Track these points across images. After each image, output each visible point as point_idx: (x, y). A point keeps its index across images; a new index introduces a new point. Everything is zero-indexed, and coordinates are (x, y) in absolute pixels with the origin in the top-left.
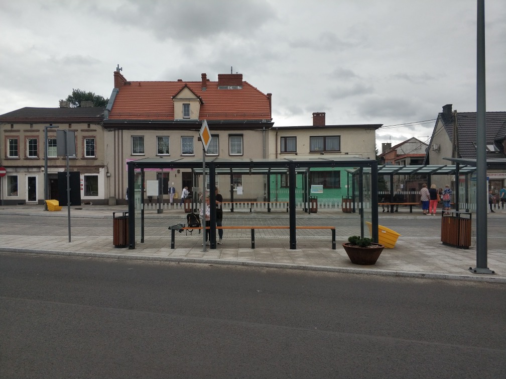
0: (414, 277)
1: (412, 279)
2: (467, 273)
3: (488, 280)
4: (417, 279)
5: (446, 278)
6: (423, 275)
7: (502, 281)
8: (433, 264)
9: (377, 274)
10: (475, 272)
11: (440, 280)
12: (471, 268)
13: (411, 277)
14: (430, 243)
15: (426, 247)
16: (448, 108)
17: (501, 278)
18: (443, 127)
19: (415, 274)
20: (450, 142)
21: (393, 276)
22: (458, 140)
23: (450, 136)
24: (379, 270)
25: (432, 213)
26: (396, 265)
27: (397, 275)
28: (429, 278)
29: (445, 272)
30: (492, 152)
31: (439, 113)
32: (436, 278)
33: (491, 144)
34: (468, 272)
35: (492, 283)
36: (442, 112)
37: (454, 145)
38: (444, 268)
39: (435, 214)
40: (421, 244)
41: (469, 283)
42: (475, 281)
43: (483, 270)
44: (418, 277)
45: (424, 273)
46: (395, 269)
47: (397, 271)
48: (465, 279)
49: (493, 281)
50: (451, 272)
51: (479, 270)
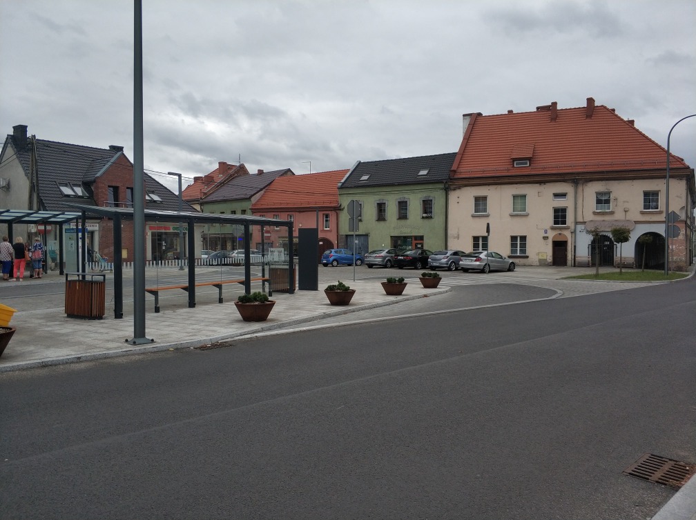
0: (67, 363)
1: (67, 366)
2: (126, 347)
3: (151, 350)
4: (72, 365)
5: (106, 357)
6: (79, 358)
7: (165, 349)
8: (80, 343)
9: (13, 369)
10: (134, 343)
11: (102, 361)
12: (127, 341)
13: (63, 364)
14: (51, 318)
15: (48, 324)
16: (21, 130)
17: (162, 345)
18: (15, 156)
19: (68, 359)
20: (26, 178)
21: (38, 367)
22: (37, 177)
23: (25, 170)
24: (15, 364)
25: (18, 278)
26: (31, 352)
27: (44, 365)
28: (86, 361)
29: (102, 350)
30: (80, 197)
31: (8, 135)
32: (94, 359)
33: (79, 186)
34: (126, 344)
35: (155, 352)
36: (12, 134)
37: (32, 183)
38: (98, 346)
39: (22, 278)
40: (40, 321)
41: (134, 358)
42: (138, 354)
43: (141, 340)
44: (72, 362)
45: (79, 356)
46: (37, 358)
47: (43, 360)
48: (126, 354)
49: (155, 350)
50: (108, 349)
51: (138, 341)
